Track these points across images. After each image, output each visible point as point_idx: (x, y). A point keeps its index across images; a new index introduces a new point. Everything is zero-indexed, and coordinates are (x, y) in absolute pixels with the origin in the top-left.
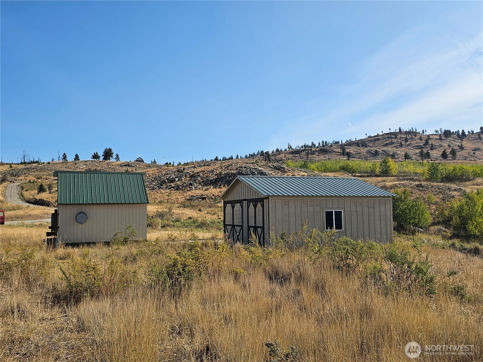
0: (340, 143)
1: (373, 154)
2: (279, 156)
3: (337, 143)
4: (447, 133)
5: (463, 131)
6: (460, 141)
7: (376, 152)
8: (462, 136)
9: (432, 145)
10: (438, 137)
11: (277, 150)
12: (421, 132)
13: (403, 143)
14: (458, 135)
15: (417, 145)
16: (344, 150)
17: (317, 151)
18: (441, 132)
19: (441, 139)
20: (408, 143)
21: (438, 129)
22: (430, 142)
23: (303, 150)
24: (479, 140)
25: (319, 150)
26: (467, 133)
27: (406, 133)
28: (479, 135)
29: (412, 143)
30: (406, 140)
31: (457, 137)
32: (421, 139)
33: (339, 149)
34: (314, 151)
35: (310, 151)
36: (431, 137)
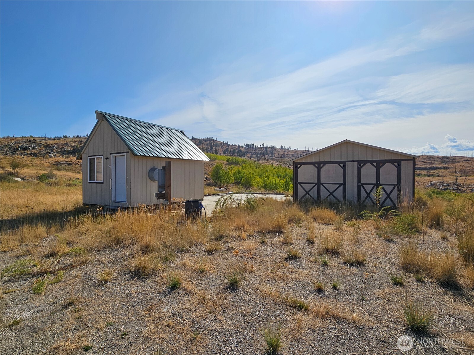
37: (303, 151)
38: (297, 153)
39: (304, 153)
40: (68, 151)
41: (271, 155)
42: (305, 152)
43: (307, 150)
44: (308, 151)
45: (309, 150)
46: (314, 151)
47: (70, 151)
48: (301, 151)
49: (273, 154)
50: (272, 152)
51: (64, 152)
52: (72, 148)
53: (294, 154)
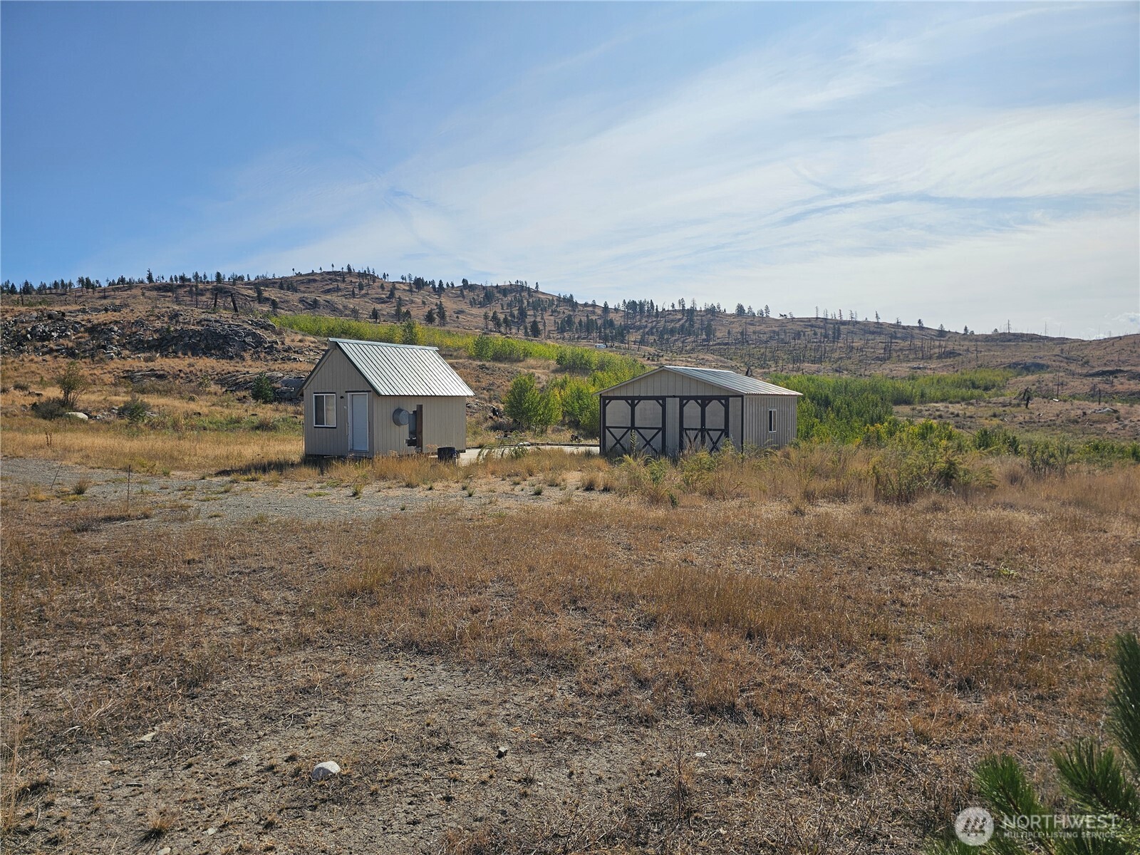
0: (246, 280)
1: (310, 304)
2: (129, 292)
3: (241, 278)
4: (419, 283)
5: (441, 281)
6: (436, 296)
7: (315, 301)
8: (440, 290)
9: (399, 298)
10: (407, 288)
11: (122, 280)
12: (381, 276)
13: (356, 291)
14: (434, 287)
15: (377, 296)
16: (259, 293)
17: (208, 290)
18: (411, 280)
19: (411, 291)
20: (363, 292)
21: (406, 275)
22: (397, 294)
23: (179, 286)
24: (461, 299)
25: (211, 289)
26: (445, 286)
27: (360, 275)
28: (461, 291)
29: (369, 292)
30: (361, 287)
31: (432, 290)
32: (382, 287)
33: (250, 291)
34: (201, 290)
35: (194, 289)
36: (397, 286)
37: (809, 320)
38: (790, 326)
39: (812, 326)
40: (148, 342)
41: (704, 337)
42: (814, 323)
43: (821, 316)
44: (826, 319)
45: (829, 317)
46: (844, 319)
47: (152, 343)
48: (801, 320)
49: (709, 331)
50: (709, 326)
51: (139, 346)
52: (158, 335)
53: (777, 329)
